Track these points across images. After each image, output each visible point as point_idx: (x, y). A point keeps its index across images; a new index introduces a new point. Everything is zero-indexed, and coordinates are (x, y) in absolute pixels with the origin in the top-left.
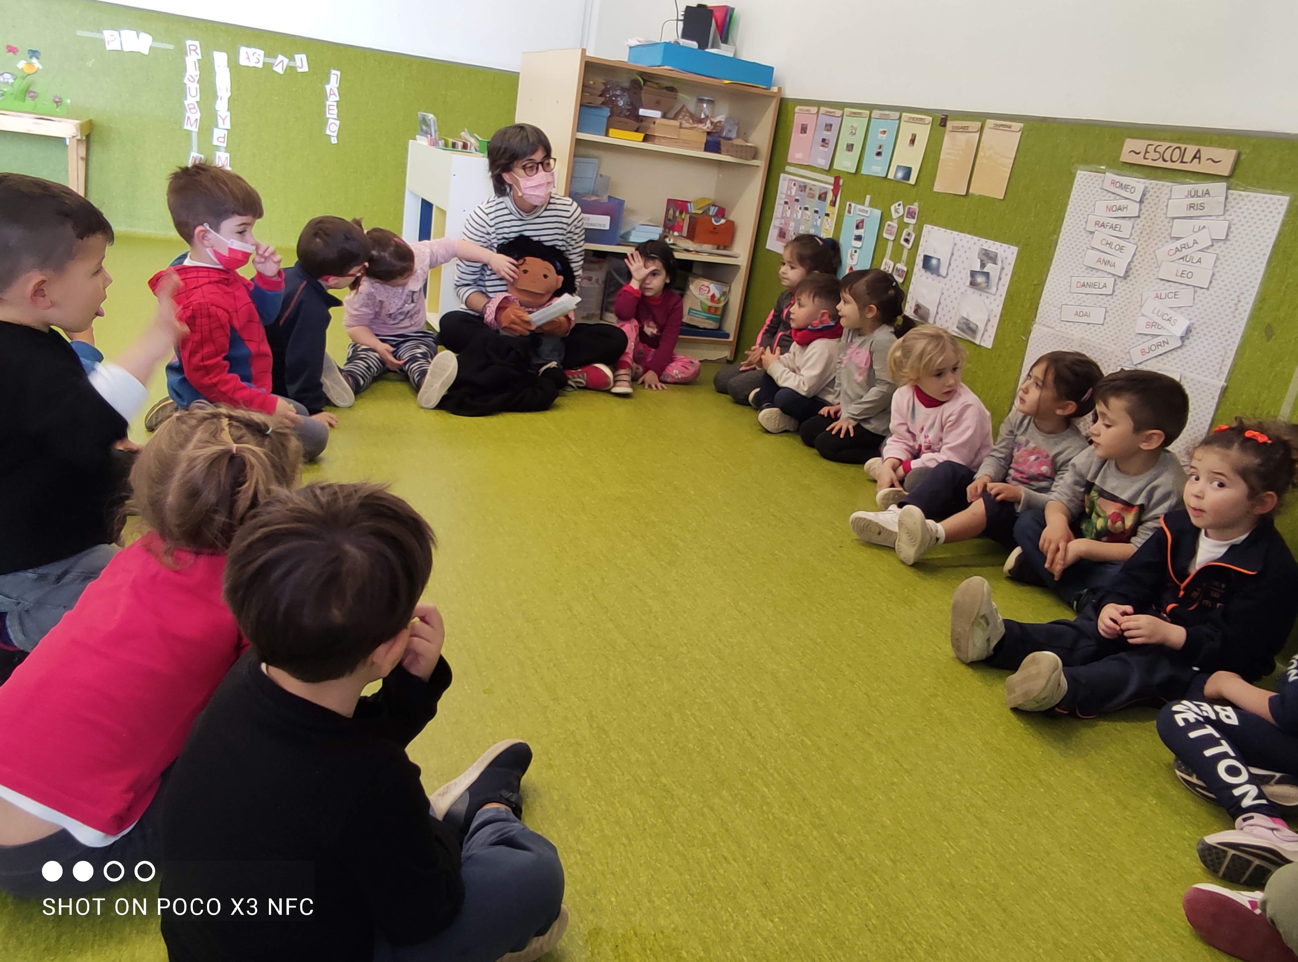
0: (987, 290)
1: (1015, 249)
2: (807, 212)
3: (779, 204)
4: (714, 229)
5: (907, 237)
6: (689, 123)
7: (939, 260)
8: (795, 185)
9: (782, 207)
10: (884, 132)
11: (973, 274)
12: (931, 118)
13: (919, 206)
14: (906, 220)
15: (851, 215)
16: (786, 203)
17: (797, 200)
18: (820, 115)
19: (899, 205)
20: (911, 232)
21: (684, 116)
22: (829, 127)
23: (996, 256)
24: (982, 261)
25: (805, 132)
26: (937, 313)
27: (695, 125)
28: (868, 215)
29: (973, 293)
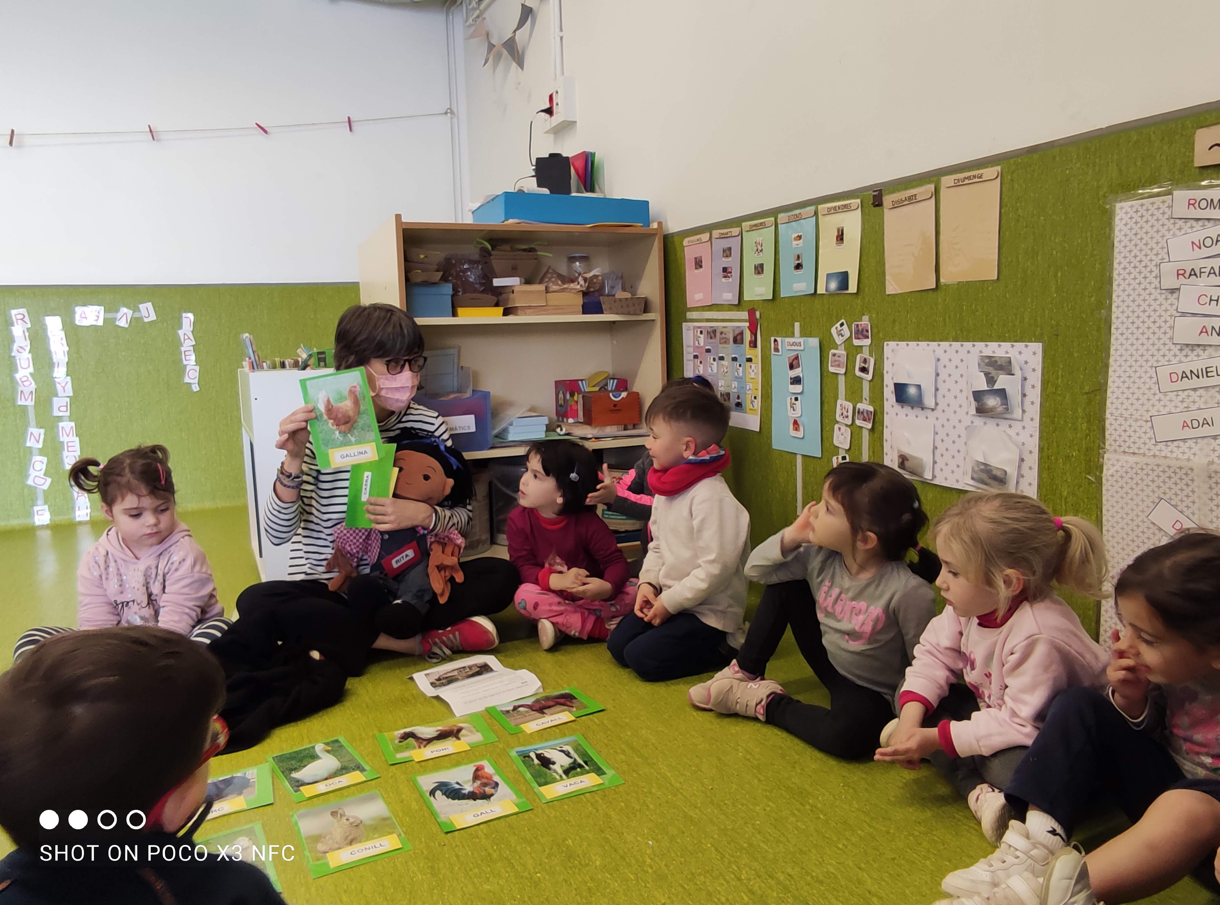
0: (1007, 416)
1: (1037, 347)
2: (723, 362)
3: (688, 360)
4: (615, 406)
5: (863, 365)
6: (558, 285)
7: (919, 387)
8: (701, 332)
9: (692, 363)
10: (800, 237)
11: (978, 395)
12: (859, 201)
13: (870, 320)
14: (856, 342)
15: (780, 353)
16: (696, 357)
17: (708, 351)
18: (713, 240)
19: (842, 325)
20: (867, 357)
21: (550, 279)
22: (727, 252)
23: (1010, 362)
24: (987, 374)
25: (701, 267)
26: (935, 462)
27: (565, 286)
28: (802, 348)
29: (985, 423)
